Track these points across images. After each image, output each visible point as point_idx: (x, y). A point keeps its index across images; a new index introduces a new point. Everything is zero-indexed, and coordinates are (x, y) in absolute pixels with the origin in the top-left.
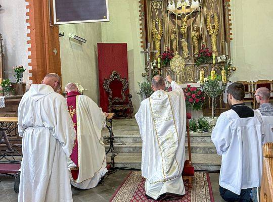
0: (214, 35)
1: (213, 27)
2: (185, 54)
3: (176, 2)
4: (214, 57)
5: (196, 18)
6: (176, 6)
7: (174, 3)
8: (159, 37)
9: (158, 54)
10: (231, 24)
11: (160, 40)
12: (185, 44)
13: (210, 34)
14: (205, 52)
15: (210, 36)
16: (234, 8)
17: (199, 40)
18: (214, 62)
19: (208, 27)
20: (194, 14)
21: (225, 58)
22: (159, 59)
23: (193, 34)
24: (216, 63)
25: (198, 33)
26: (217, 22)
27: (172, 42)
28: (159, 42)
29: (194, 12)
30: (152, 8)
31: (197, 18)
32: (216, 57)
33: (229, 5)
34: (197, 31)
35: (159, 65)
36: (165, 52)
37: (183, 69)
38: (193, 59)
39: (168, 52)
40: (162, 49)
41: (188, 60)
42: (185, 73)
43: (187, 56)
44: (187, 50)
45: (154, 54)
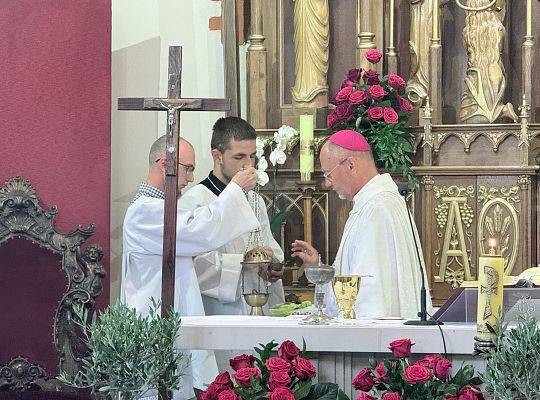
2: (480, 99)
9: (310, 83)
12: (485, 30)
22: (307, 124)
28: (322, 10)
35: (306, 164)
36: (354, 75)
37: (455, 200)
38: (524, 134)
39: (372, 79)
40: (342, 48)
41: (496, 137)
42: (471, 229)
43: (490, 114)
44: (496, 73)
45: (291, 81)
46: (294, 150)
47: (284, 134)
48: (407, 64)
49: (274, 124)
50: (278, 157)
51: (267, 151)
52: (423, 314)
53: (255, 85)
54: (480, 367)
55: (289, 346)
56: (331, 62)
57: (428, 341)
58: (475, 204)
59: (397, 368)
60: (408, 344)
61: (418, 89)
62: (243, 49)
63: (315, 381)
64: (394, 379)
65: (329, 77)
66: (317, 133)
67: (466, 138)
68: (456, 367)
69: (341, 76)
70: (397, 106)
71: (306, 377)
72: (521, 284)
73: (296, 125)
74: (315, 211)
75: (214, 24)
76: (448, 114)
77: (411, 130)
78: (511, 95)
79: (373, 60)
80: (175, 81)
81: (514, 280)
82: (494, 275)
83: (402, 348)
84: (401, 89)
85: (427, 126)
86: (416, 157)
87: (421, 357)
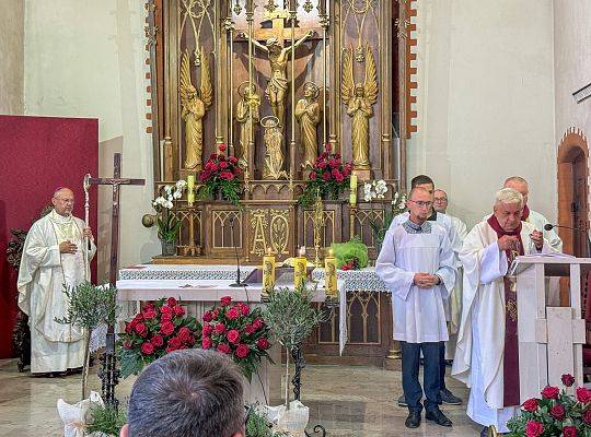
0: (359, 116)
1: (361, 93)
3: (250, 6)
4: (353, 184)
5: (313, 59)
6: (250, 20)
7: (244, 11)
8: (198, 108)
9: (193, 160)
10: (415, 85)
11: (204, 119)
12: (273, 136)
13: (350, 111)
14: (329, 168)
15: (351, 116)
16: (428, 36)
17: (318, 126)
18: (353, 199)
19: (345, 90)
20: (309, 45)
21: (386, 190)
22: (191, 179)
23: (302, 107)
24: (358, 202)
25: (317, 104)
26: (372, 78)
27: (238, 125)
28: (198, 125)
29: (307, 40)
30: (182, 17)
31: (317, 60)
32: (360, 185)
33: (413, 27)
34: (313, 98)
35: (191, 198)
36: (214, 157)
37: (259, 216)
38: (291, 185)
39: (222, 159)
40: (208, 143)
41: (278, 186)
42: (267, 229)
43: (276, 176)
44: (279, 156)
45: (184, 159)
46: (185, 192)
47: (181, 184)
48: (238, 152)
49: (176, 178)
50: (177, 195)
51: (173, 192)
52: (238, 281)
53: (167, 160)
54: (264, 308)
55: (172, 300)
56: (203, 150)
57: (239, 295)
58: (269, 218)
59: (224, 311)
60: (229, 299)
61: (244, 163)
62: (162, 142)
63: (185, 317)
64: (222, 316)
65: (202, 157)
66: (195, 184)
67: (265, 187)
68: (253, 307)
69: (207, 158)
70: (233, 171)
71: (180, 316)
72: (284, 266)
73: (186, 180)
74: (196, 220)
75: (149, 130)
76: (258, 175)
77: (240, 183)
78: (286, 167)
79: (222, 149)
80: (118, 170)
81: (281, 264)
82: (270, 265)
83: (226, 301)
84: (236, 164)
85: (247, 181)
86: (241, 196)
87: (236, 303)
